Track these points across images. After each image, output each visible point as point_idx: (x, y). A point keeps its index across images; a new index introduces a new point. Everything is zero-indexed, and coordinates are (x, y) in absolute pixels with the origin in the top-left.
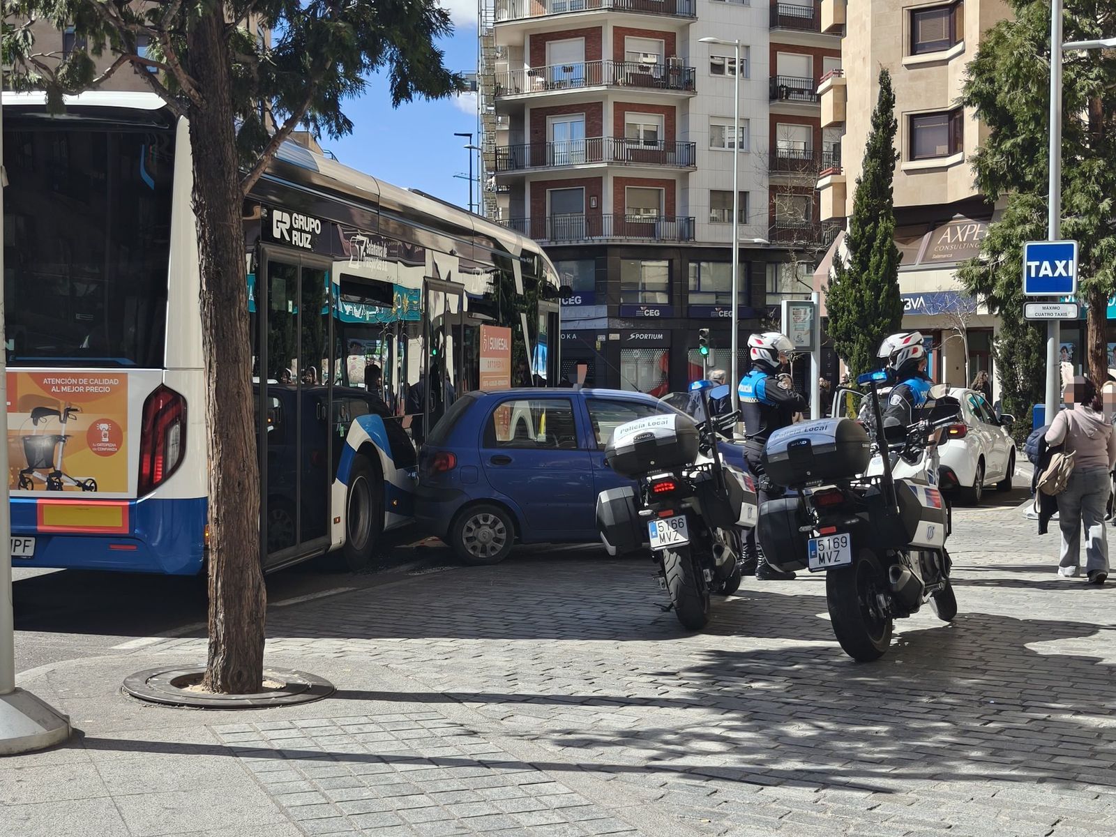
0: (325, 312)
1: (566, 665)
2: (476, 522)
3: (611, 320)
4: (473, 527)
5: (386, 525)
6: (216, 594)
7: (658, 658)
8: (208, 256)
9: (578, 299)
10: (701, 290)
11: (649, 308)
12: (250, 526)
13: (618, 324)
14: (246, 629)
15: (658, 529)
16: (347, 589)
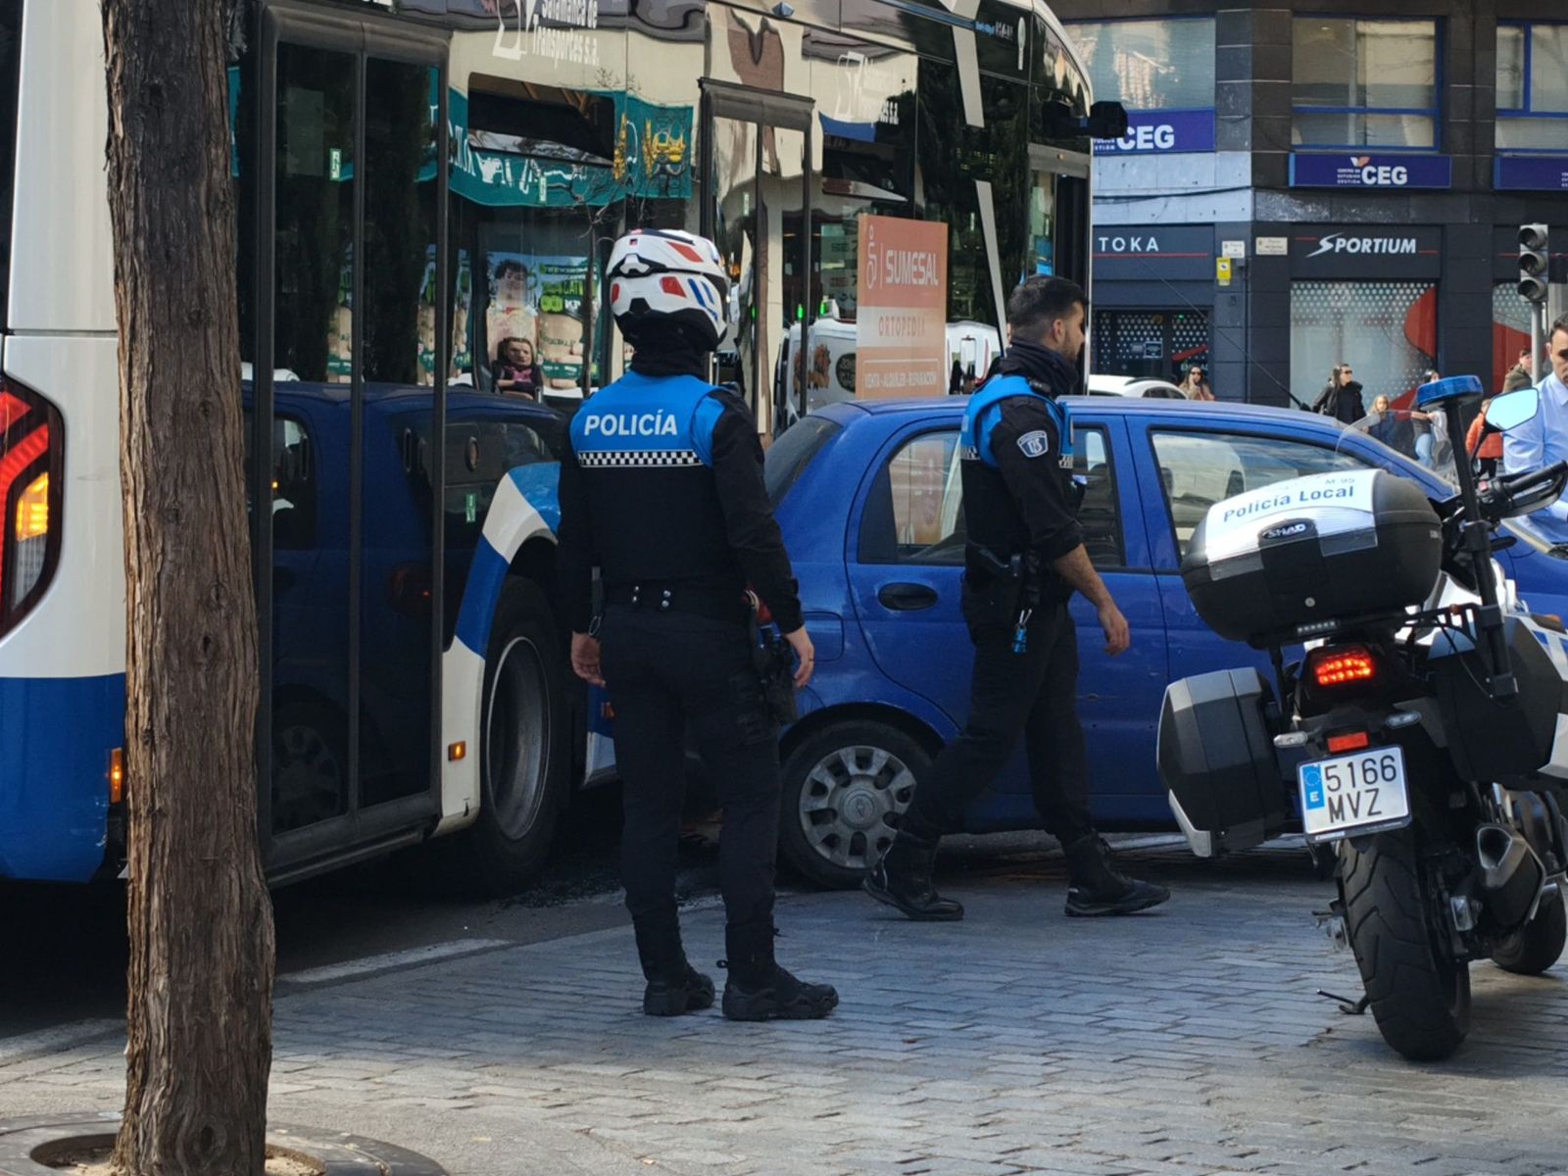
0: (426, 176)
1: (1063, 1141)
2: (838, 770)
3: (1261, 195)
4: (830, 783)
5: (590, 769)
6: (148, 925)
7: (1313, 1129)
8: (129, 43)
9: (1165, 135)
10: (1533, 108)
11: (1375, 161)
12: (235, 754)
13: (1284, 209)
14: (222, 1020)
15: (1325, 783)
16: (485, 943)
